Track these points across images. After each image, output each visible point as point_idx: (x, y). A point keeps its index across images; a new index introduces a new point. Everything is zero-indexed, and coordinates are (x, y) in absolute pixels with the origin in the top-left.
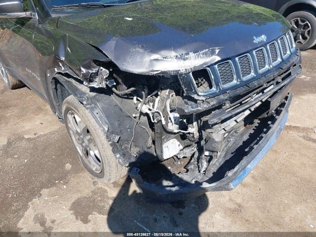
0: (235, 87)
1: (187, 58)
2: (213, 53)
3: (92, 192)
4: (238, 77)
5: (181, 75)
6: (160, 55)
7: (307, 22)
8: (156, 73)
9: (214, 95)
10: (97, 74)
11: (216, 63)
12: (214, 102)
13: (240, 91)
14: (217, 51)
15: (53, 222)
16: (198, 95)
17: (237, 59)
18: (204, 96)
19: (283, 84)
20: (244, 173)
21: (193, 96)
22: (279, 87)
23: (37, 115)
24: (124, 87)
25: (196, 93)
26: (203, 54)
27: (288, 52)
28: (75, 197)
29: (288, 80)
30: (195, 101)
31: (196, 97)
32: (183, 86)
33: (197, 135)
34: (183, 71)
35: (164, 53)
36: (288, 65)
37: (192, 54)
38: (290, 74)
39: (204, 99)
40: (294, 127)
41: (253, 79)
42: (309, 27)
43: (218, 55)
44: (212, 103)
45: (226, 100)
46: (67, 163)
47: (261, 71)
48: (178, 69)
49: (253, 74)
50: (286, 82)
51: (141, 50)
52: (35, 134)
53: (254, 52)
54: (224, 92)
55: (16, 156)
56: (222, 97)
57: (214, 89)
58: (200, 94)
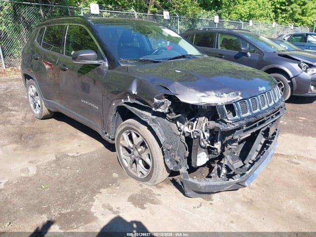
0: (248, 117)
1: (223, 97)
2: (237, 94)
3: (141, 191)
4: (251, 111)
5: (219, 106)
6: (206, 94)
7: (281, 82)
8: (203, 104)
9: (237, 121)
10: (163, 103)
11: (238, 101)
12: (237, 125)
13: (252, 119)
14: (240, 94)
15: (118, 208)
16: (228, 120)
17: (250, 100)
18: (231, 120)
19: (275, 119)
20: (253, 176)
21: (225, 120)
22: (273, 120)
23: (73, 139)
24: (173, 113)
25: (226, 118)
26: (232, 95)
27: (277, 99)
28: (129, 194)
29: (278, 116)
30: (226, 123)
31: (226, 120)
32: (219, 113)
33: (219, 151)
34: (220, 104)
35: (208, 93)
36: (278, 106)
37: (225, 94)
38: (279, 113)
39: (231, 122)
40: (280, 154)
41: (259, 113)
42: (282, 86)
43: (241, 96)
44: (236, 125)
45: (244, 124)
46: (113, 173)
47: (263, 108)
48: (217, 102)
49: (258, 110)
50: (277, 118)
51: (194, 91)
52: (78, 153)
53: (259, 96)
54: (242, 119)
55: (68, 168)
56: (241, 122)
57: (237, 117)
58: (229, 119)
